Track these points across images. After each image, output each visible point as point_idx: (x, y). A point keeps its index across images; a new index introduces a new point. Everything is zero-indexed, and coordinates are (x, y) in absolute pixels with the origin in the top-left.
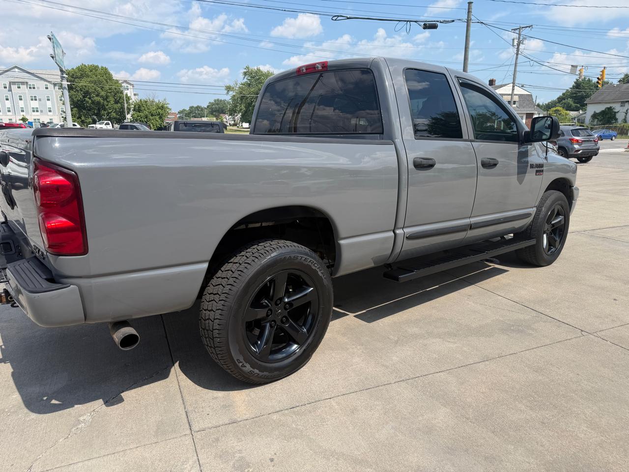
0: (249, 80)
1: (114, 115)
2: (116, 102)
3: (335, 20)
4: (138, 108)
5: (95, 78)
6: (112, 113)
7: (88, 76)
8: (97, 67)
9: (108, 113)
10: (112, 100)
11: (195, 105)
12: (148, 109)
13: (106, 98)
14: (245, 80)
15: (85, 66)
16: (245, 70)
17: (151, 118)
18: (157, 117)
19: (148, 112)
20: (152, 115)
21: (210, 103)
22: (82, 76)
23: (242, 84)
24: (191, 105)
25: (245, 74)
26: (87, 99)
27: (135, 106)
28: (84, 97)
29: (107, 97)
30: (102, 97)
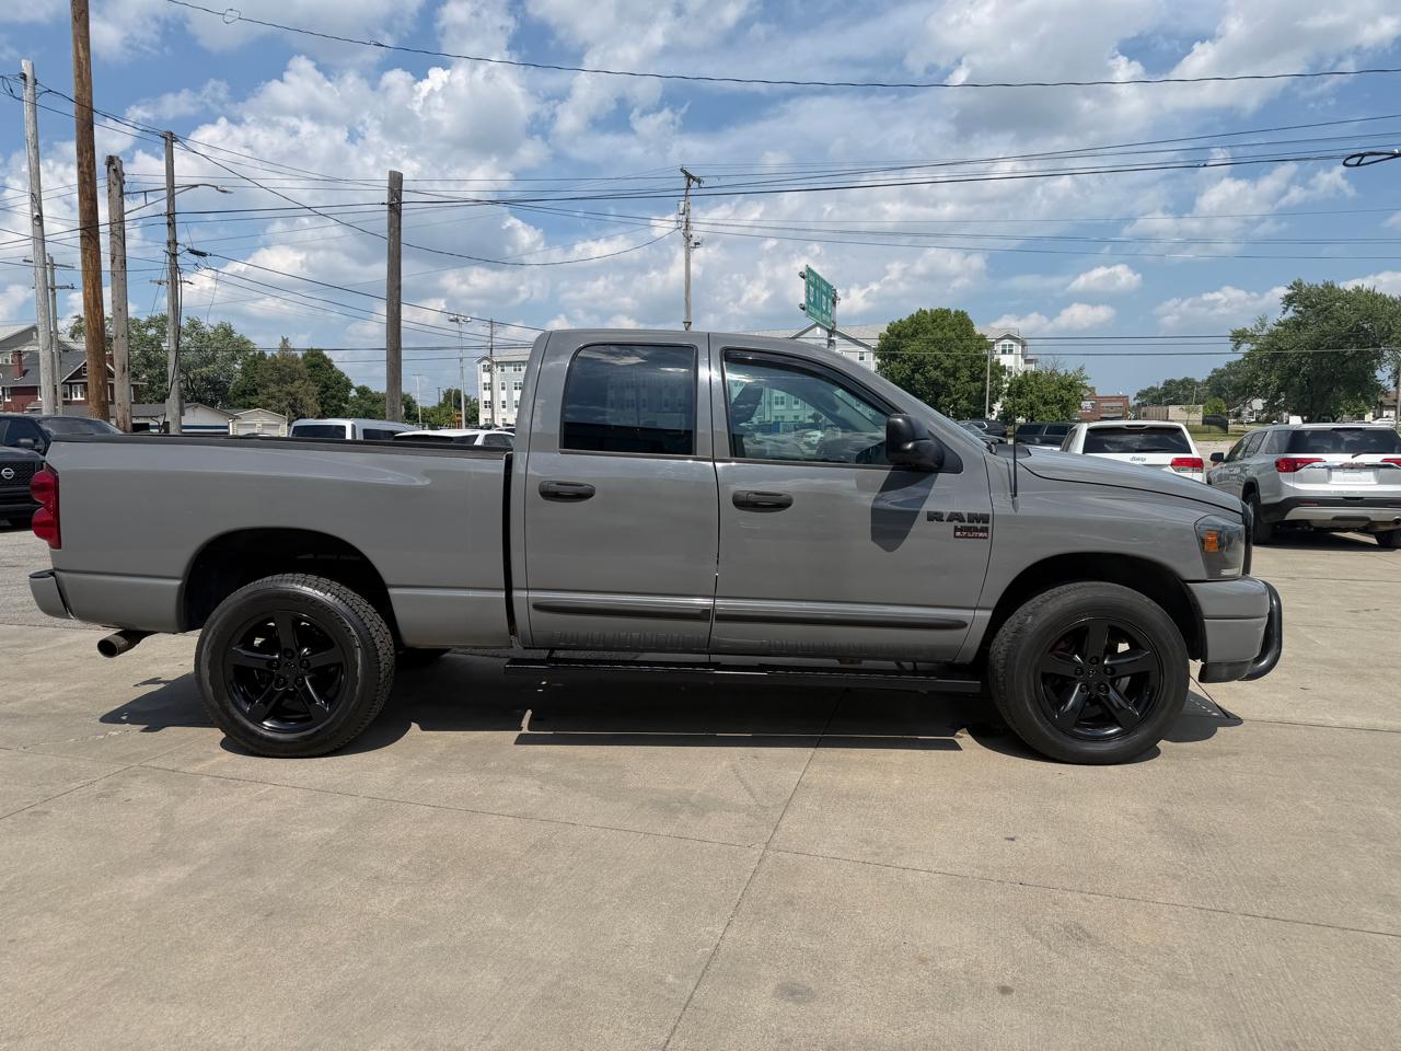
0: (1299, 312)
1: (964, 403)
2: (974, 378)
3: (1358, 165)
4: (1020, 388)
5: (939, 335)
6: (961, 401)
7: (926, 331)
8: (948, 311)
9: (955, 402)
10: (965, 374)
11: (1179, 377)
12: (1040, 390)
13: (953, 373)
14: (1290, 314)
15: (925, 312)
16: (1290, 292)
17: (1042, 408)
18: (1056, 408)
19: (1037, 396)
20: (1046, 403)
21: (1215, 370)
22: (915, 334)
23: (1280, 324)
24: (1168, 378)
25: (1289, 300)
26: (917, 376)
27: (1011, 385)
28: (913, 371)
29: (957, 369)
30: (945, 370)
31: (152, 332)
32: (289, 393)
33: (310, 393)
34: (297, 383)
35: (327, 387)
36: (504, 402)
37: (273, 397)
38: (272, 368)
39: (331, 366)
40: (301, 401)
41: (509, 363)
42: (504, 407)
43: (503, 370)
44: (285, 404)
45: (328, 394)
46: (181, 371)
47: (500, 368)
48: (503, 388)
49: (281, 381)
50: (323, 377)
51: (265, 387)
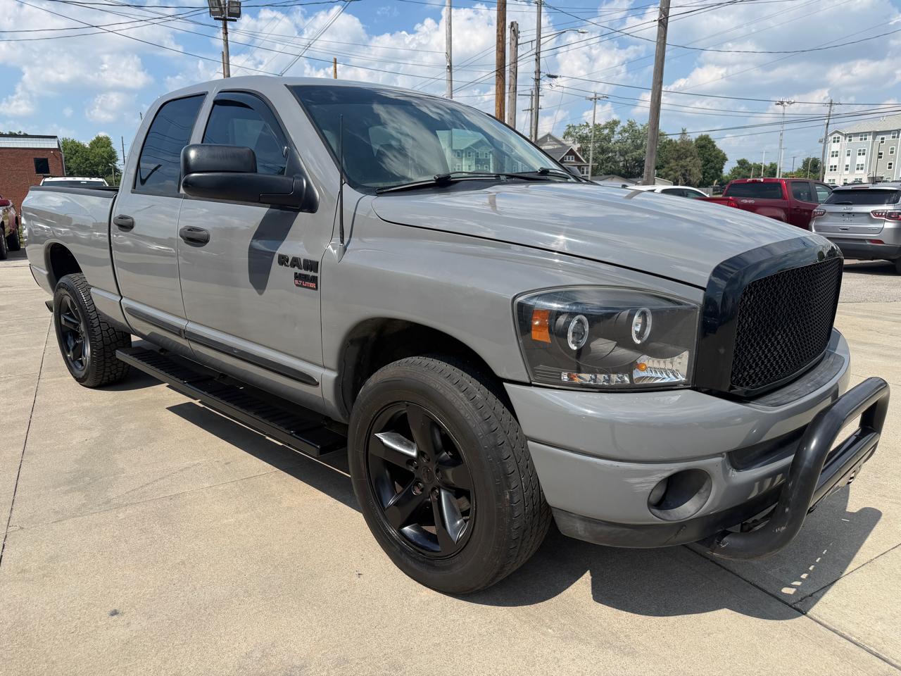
31: (606, 131)
32: (682, 167)
33: (696, 165)
34: (688, 159)
35: (708, 161)
36: (847, 166)
37: (672, 170)
38: (674, 150)
39: (714, 146)
40: (690, 170)
41: (856, 135)
42: (847, 169)
43: (850, 140)
44: (679, 173)
45: (708, 166)
46: (621, 155)
47: (848, 139)
48: (848, 155)
49: (679, 158)
50: (706, 155)
51: (668, 163)
